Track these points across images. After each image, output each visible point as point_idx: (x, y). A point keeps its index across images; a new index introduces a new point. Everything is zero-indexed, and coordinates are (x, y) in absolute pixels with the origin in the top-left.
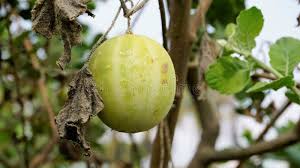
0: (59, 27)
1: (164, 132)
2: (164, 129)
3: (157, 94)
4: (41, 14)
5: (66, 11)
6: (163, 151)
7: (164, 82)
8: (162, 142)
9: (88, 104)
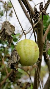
0: (7, 38)
1: (37, 69)
2: (37, 68)
3: (34, 54)
4: (2, 35)
5: (9, 33)
6: (37, 75)
7: (36, 51)
8: (37, 72)
9: (16, 58)
